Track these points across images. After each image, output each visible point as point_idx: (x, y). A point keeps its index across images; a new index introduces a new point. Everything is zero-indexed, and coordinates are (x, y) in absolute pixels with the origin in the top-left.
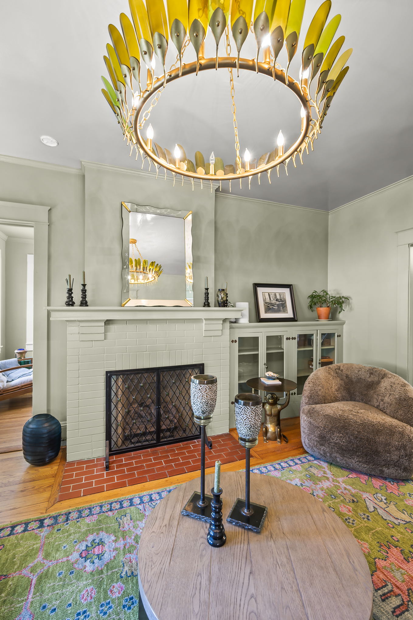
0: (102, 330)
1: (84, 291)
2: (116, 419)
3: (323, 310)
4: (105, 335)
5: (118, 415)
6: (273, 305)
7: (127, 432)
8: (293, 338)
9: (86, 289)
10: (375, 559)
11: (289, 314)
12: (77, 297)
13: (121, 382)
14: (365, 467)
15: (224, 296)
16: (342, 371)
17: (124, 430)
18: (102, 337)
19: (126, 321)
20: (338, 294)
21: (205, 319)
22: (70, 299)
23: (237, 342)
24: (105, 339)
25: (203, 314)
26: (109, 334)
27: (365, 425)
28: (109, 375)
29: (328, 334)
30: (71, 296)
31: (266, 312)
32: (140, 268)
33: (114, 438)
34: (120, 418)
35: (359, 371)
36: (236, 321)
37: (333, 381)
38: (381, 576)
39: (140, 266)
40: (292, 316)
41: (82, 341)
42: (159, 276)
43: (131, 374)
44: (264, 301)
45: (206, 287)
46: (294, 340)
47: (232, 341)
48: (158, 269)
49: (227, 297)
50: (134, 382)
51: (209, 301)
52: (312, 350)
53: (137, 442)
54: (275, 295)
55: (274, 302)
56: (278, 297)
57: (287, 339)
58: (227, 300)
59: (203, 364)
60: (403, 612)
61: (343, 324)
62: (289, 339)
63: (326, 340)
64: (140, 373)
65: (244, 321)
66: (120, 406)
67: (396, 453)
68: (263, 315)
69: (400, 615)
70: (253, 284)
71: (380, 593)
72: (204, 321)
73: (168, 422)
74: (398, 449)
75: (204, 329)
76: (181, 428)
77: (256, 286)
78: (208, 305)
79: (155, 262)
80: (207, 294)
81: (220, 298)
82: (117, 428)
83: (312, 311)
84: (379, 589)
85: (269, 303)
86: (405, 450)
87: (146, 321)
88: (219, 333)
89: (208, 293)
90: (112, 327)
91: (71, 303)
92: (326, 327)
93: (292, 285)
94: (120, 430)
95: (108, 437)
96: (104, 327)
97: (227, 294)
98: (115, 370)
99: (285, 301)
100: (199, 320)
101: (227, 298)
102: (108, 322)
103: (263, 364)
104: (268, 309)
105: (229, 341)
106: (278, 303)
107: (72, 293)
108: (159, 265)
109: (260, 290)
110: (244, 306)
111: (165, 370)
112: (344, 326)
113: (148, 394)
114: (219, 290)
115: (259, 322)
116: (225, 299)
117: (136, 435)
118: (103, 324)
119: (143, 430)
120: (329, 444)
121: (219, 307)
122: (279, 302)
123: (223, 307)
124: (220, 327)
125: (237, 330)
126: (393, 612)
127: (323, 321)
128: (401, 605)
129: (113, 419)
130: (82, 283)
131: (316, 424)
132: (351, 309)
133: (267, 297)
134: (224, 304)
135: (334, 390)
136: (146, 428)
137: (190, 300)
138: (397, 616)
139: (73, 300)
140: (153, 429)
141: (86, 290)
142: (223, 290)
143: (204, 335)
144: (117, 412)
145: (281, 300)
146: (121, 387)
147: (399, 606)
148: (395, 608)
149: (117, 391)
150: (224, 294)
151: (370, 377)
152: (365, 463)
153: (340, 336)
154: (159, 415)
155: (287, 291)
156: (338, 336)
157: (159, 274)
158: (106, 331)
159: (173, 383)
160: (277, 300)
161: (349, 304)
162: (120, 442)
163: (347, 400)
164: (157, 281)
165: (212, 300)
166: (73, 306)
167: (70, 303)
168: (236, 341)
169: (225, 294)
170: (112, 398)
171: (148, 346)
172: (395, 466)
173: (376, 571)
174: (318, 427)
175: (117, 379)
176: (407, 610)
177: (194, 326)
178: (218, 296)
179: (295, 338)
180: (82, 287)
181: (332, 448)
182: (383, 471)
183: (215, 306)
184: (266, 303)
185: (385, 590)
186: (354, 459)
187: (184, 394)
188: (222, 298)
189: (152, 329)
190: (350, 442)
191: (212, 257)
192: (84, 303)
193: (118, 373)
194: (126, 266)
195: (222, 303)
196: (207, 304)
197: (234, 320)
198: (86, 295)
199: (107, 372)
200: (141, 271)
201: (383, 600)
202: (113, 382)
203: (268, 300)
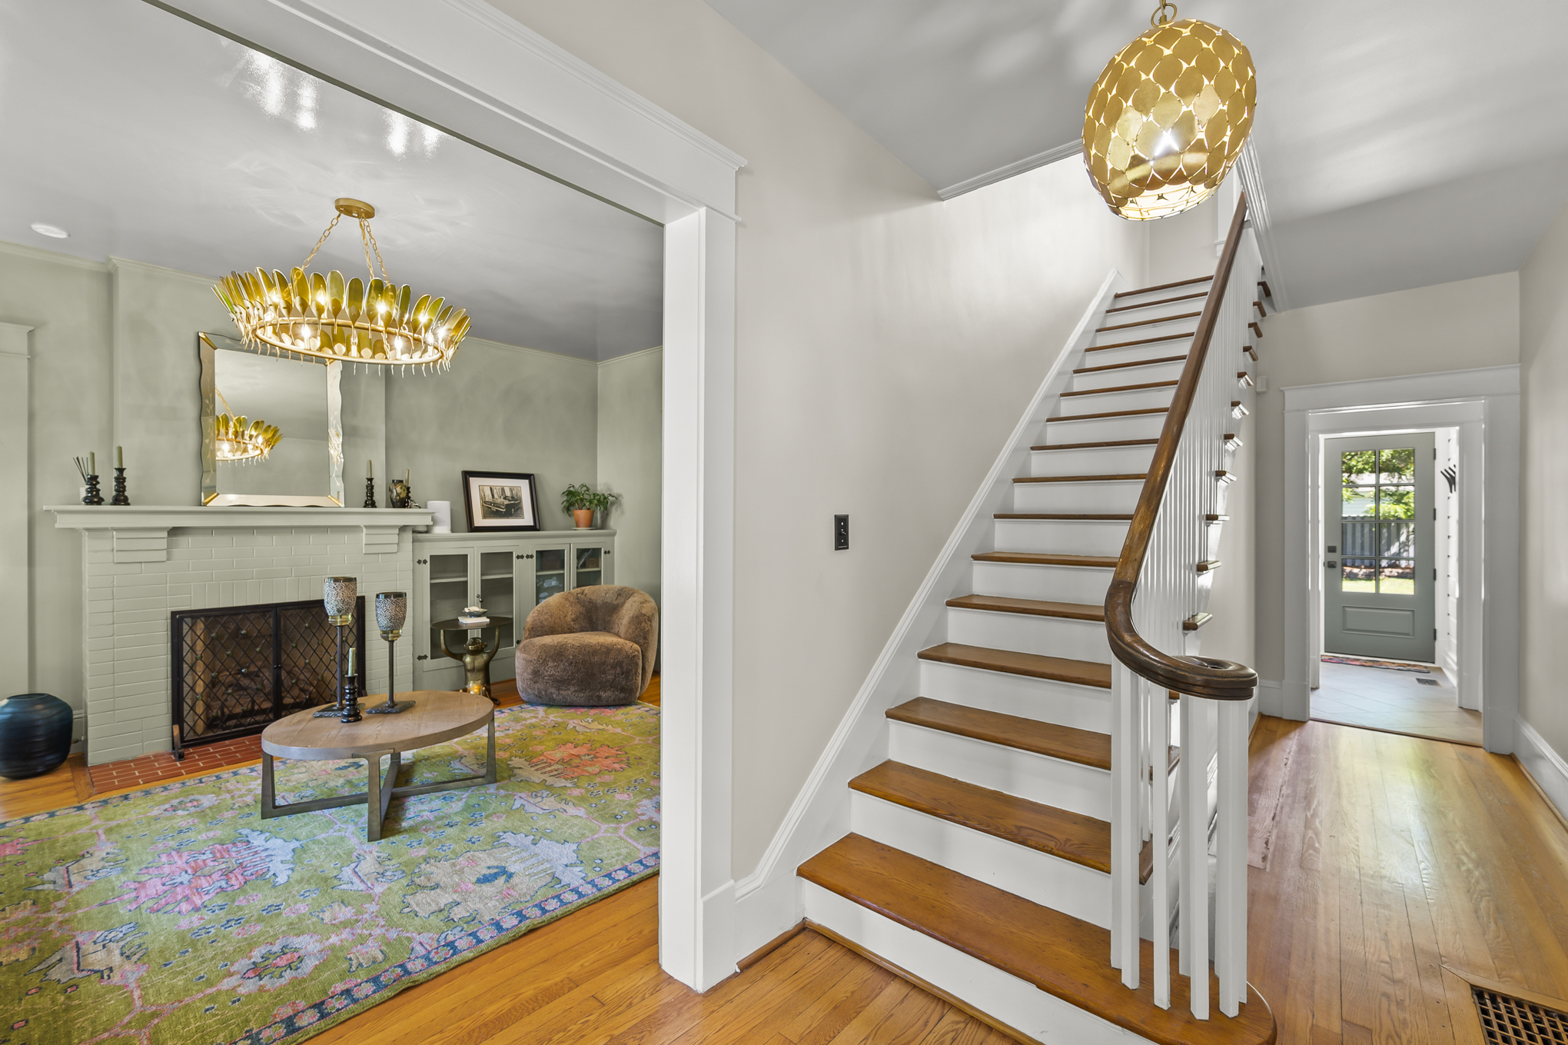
0: (163, 544)
1: (120, 481)
2: (192, 689)
3: (582, 514)
4: (168, 553)
5: (197, 683)
6: (495, 505)
7: (215, 712)
8: (528, 557)
9: (124, 476)
11: (527, 520)
12: (107, 489)
13: (201, 629)
14: (581, 697)
15: (402, 491)
16: (586, 595)
17: (208, 707)
18: (163, 556)
19: (210, 530)
20: (609, 489)
21: (366, 527)
22: (94, 493)
23: (428, 563)
24: (168, 560)
25: (364, 518)
26: (175, 551)
27: (582, 648)
28: (178, 620)
29: (593, 549)
30: (95, 488)
31: (485, 517)
32: (227, 433)
33: (189, 719)
34: (200, 687)
35: (606, 594)
36: (428, 530)
37: (570, 608)
39: (227, 429)
40: (531, 523)
41: (120, 563)
42: (272, 448)
43: (223, 615)
44: (481, 498)
45: (369, 477)
46: (530, 559)
47: (419, 562)
48: (270, 435)
49: (409, 492)
50: (228, 628)
51: (374, 498)
52: (563, 574)
53: (236, 726)
54: (503, 490)
55: (500, 500)
56: (508, 493)
57: (518, 557)
58: (409, 498)
59: (364, 597)
61: (613, 535)
62: (522, 557)
63: (591, 559)
64: (240, 614)
65: (443, 530)
66: (200, 667)
67: (611, 672)
68: (479, 521)
70: (462, 472)
72: (364, 529)
73: (296, 692)
74: (614, 667)
75: (364, 543)
76: (321, 699)
77: (467, 475)
78: (373, 505)
79: (263, 422)
80: (370, 488)
81: (395, 494)
82: (194, 704)
83: (570, 516)
85: (491, 503)
86: (621, 667)
87: (251, 530)
88: (394, 548)
89: (372, 487)
90: (185, 542)
91: (96, 500)
92: (588, 539)
93: (533, 475)
94: (200, 708)
95: (177, 717)
96: (166, 540)
97: (408, 488)
98: (189, 609)
99: (520, 499)
100: (355, 528)
101: (410, 495)
102: (174, 532)
103: (476, 595)
104: (490, 511)
105: (413, 561)
106: (506, 502)
107: (98, 483)
108: (272, 428)
109: (475, 482)
110: (442, 508)
111: (290, 607)
112: (616, 537)
113: (256, 647)
114: (393, 481)
115: (471, 532)
116: (403, 495)
117: (232, 717)
118: (165, 534)
119: (247, 706)
120: (543, 678)
121: (394, 507)
122: (509, 500)
123: (400, 507)
124: (395, 539)
125: (427, 545)
127: (583, 530)
129: (186, 689)
130: (117, 467)
131: (529, 658)
132: (623, 513)
133: (488, 492)
134: (403, 502)
135: (569, 619)
136: (253, 702)
137: (335, 498)
139: (99, 494)
140: (267, 705)
141: (125, 478)
142: (401, 482)
143: (364, 552)
144: (194, 679)
145: (513, 497)
146: (202, 637)
149: (194, 644)
150: (401, 488)
151: (617, 599)
152: (581, 691)
153: (609, 552)
154: (278, 682)
155: (523, 485)
156: (605, 553)
157: (272, 444)
158: (170, 547)
159: (306, 628)
160: (505, 498)
161: (620, 505)
162: (200, 726)
163: (587, 631)
164: (267, 456)
165: (380, 495)
166: (100, 504)
167: (94, 498)
168: (425, 562)
169: (404, 488)
170: (184, 654)
171: (255, 570)
172: (611, 687)
174: (531, 661)
175: (194, 624)
177: (346, 538)
178: (391, 491)
179: (532, 557)
180: (115, 474)
181: (546, 683)
182: (601, 696)
183: (387, 507)
184: (485, 502)
186: (569, 690)
187: (326, 645)
188: (398, 495)
189: (262, 542)
190: (565, 670)
191: (382, 429)
192: (121, 499)
193: (195, 615)
194: (210, 440)
195: (399, 501)
196: (370, 503)
197: (425, 529)
198: (125, 487)
199: (174, 614)
200: (230, 437)
202: (186, 628)
203: (489, 498)
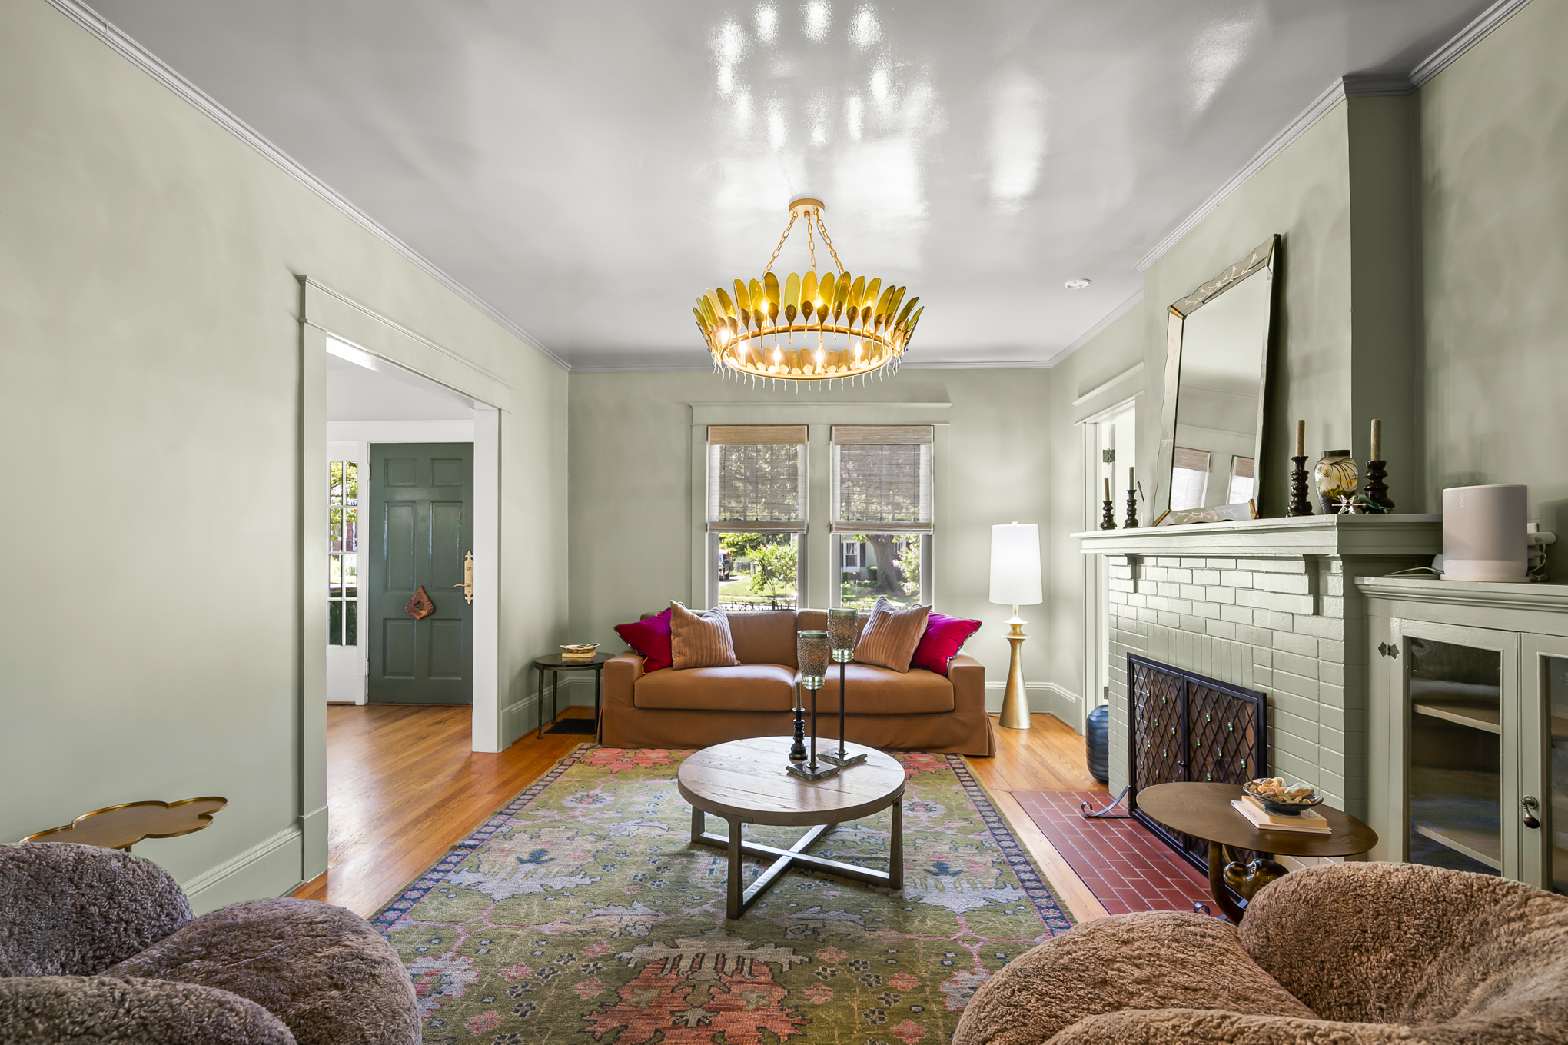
10: (789, 992)
23: (1400, 656)
38: (763, 978)
60: (716, 964)
69: (717, 959)
71: (748, 962)
78: (1305, 512)
80: (1299, 477)
84: (752, 963)
89: (1305, 473)
125: (1398, 606)
126: (724, 955)
128: (723, 969)
138: (718, 956)
147: (724, 964)
148: (725, 960)
167: (1109, 523)
173: (773, 978)
176: (715, 968)
185: (746, 968)
201: (739, 957)
